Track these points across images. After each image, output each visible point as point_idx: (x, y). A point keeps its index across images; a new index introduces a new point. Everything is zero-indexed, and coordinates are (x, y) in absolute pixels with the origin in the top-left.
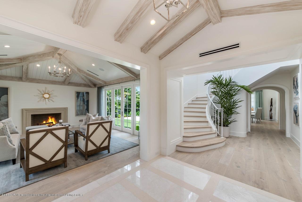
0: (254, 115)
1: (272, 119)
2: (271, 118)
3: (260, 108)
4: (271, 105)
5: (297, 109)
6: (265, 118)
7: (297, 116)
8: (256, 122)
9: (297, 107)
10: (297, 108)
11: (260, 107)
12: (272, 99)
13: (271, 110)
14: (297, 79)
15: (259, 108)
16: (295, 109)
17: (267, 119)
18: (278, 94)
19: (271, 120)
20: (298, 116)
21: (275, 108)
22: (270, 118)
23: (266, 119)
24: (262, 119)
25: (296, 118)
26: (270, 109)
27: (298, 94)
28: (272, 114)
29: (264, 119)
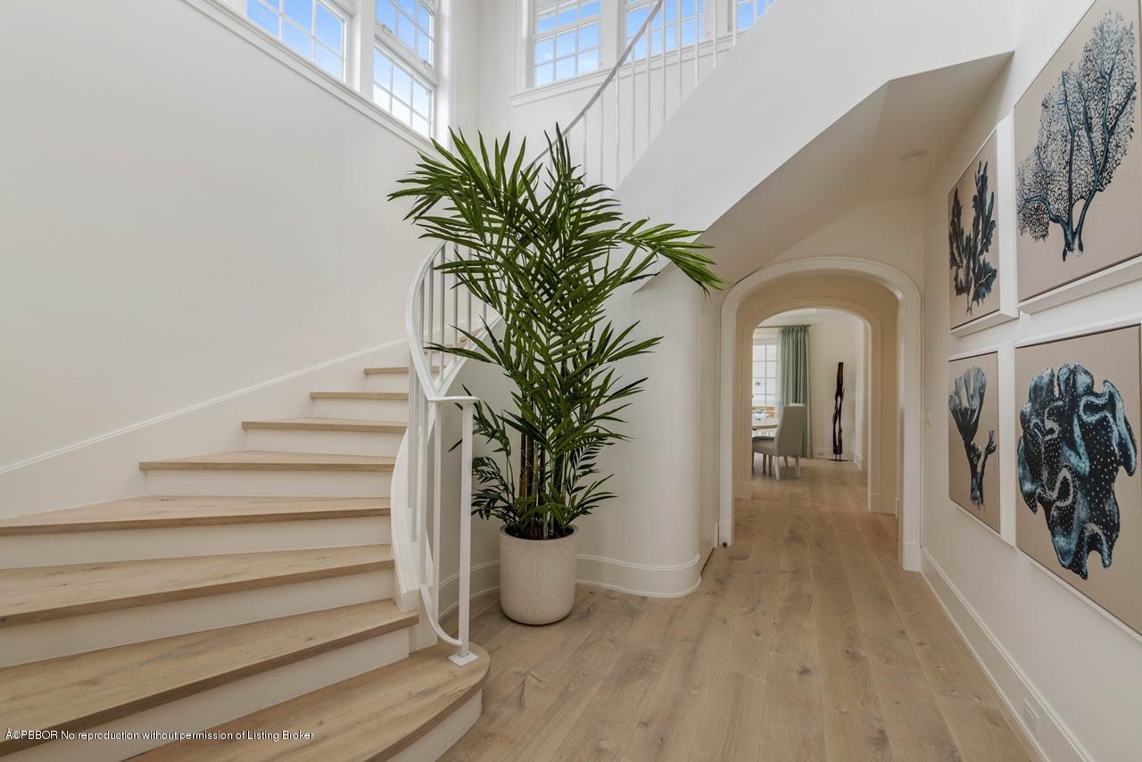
0: (772, 439)
1: (841, 452)
2: (838, 449)
3: (798, 405)
4: (839, 393)
5: (976, 403)
6: (817, 449)
7: (982, 448)
8: (781, 469)
9: (983, 387)
10: (982, 396)
11: (796, 402)
12: (841, 365)
13: (838, 414)
14: (983, 181)
15: (792, 405)
16: (965, 404)
17: (822, 454)
18: (865, 326)
19: (838, 458)
20: (991, 449)
21: (853, 405)
22: (832, 449)
23: (820, 454)
24: (804, 456)
25: (973, 467)
26: (833, 411)
27: (989, 289)
28: (840, 431)
29: (812, 457)
